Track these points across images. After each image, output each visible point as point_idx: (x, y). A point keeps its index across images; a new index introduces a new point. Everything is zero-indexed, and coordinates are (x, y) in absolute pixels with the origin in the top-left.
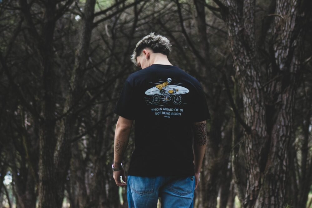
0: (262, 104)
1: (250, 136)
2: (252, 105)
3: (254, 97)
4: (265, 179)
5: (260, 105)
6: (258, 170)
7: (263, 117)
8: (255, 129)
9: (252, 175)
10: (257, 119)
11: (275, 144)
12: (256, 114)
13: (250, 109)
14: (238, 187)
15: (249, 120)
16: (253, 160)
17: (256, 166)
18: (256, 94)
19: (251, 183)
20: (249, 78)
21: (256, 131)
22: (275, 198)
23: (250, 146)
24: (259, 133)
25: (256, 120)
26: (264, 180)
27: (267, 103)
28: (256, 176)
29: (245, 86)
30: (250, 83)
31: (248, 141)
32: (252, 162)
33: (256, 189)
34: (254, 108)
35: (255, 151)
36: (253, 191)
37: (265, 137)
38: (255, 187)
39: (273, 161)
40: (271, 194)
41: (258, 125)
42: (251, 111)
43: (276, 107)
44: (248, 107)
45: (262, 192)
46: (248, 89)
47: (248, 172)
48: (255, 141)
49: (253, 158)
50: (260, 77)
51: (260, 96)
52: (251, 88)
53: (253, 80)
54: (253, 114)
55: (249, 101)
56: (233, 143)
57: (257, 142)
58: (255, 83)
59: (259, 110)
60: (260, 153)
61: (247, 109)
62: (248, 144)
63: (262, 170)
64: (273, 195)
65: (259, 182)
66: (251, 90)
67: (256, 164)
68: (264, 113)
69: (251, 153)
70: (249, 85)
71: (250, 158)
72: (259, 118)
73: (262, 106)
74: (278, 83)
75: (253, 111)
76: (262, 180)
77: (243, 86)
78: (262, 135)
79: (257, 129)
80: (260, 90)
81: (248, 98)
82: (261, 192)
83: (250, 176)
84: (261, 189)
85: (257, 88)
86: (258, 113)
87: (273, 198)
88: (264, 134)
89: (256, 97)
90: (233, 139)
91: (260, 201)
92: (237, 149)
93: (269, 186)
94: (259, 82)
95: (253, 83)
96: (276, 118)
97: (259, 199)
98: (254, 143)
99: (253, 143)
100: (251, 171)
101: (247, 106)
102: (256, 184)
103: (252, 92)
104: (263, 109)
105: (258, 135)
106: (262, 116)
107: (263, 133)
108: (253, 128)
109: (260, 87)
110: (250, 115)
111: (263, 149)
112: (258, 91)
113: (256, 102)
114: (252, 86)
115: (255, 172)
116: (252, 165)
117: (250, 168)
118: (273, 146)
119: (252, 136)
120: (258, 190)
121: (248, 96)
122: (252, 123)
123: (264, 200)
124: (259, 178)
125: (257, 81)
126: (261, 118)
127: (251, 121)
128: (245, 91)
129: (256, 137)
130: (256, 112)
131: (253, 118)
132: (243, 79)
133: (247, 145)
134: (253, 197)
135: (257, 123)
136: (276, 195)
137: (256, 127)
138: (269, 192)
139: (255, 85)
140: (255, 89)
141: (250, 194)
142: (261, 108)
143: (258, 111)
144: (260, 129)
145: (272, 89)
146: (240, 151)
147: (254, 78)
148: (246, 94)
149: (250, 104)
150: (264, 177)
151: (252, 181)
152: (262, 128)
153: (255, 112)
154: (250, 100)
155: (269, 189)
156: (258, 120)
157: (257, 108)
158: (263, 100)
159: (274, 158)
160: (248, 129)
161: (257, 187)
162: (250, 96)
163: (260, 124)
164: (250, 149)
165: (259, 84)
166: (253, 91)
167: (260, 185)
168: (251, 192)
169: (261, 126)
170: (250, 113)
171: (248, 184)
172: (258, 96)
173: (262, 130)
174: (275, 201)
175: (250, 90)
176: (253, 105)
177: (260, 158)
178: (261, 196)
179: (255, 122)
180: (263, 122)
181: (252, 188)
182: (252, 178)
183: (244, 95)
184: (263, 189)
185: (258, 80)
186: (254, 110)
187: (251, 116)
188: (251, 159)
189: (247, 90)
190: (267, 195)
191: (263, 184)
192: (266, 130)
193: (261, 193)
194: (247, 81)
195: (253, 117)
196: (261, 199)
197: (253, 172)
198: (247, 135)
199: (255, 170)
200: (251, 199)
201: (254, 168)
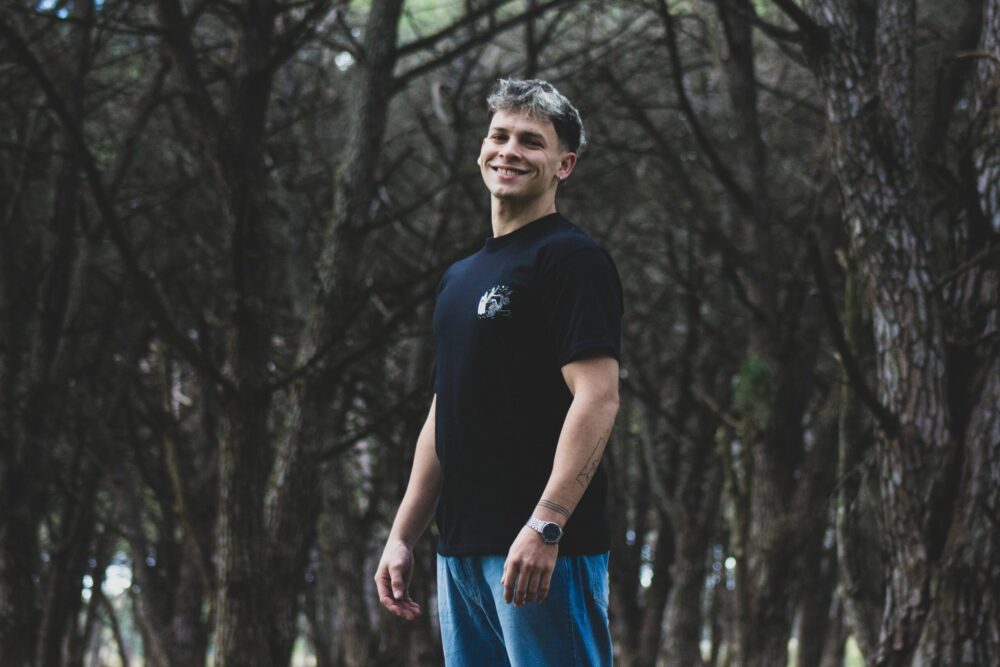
0: (936, 340)
1: (896, 443)
2: (904, 343)
3: (909, 316)
4: (944, 583)
5: (929, 345)
6: (921, 554)
7: (940, 382)
8: (911, 423)
9: (900, 569)
10: (919, 391)
11: (976, 469)
12: (917, 375)
13: (896, 357)
14: (855, 606)
15: (892, 394)
16: (906, 522)
17: (914, 542)
18: (916, 310)
19: (898, 595)
20: (894, 257)
21: (916, 428)
22: (975, 645)
23: (897, 477)
24: (926, 436)
25: (914, 391)
26: (939, 588)
27: (950, 339)
28: (914, 574)
29: (882, 282)
30: (896, 274)
31: (889, 461)
32: (901, 528)
33: (914, 615)
34: (909, 352)
35: (910, 494)
36: (906, 621)
37: (946, 448)
38: (910, 610)
39: (970, 525)
40: (962, 631)
41: (922, 409)
42: (899, 366)
43: (979, 351)
44: (890, 350)
45: (934, 626)
46: (891, 294)
47: (887, 559)
48: (913, 460)
49: (903, 517)
50: (928, 256)
51: (930, 317)
52: (900, 288)
53: (906, 262)
54: (905, 374)
55: (891, 332)
56: (841, 465)
57: (918, 464)
58: (912, 273)
59: (927, 360)
60: (927, 498)
61: (888, 357)
62: (890, 471)
63: (935, 554)
64: (969, 634)
65: (925, 593)
66: (901, 295)
67: (916, 534)
68: (941, 370)
69: (897, 499)
70: (893, 281)
71: (894, 515)
72: (924, 387)
73: (934, 349)
74: (988, 273)
75: (904, 365)
76: (933, 587)
77: (873, 283)
78: (934, 442)
79: (919, 422)
80: (928, 296)
81: (891, 323)
82: (931, 625)
83: (897, 574)
84: (930, 615)
85: (919, 290)
86: (924, 370)
87: (968, 645)
88: (943, 438)
89: (916, 321)
90: (842, 453)
91: (925, 655)
92: (852, 486)
93: (956, 604)
94: (927, 269)
95: (906, 275)
96: (981, 387)
97: (925, 647)
98: (909, 466)
99: (904, 465)
100: (900, 556)
101: (888, 345)
102: (916, 598)
103: (902, 302)
104: (938, 356)
105: (921, 442)
106: (936, 379)
107: (938, 433)
108: (905, 418)
109: (930, 288)
110: (896, 378)
111: (937, 486)
112: (921, 300)
113: (914, 334)
114: (905, 282)
115: (911, 561)
116: (903, 537)
117: (895, 548)
118: (969, 475)
119: (902, 446)
120: (921, 619)
121: (892, 316)
122: (903, 403)
123: (939, 649)
124: (923, 579)
125: (918, 268)
126: (931, 385)
127: (900, 396)
128: (880, 298)
129: (914, 447)
130: (916, 366)
131: (905, 385)
132: (873, 260)
133: (885, 474)
134: (905, 639)
135: (917, 404)
136: (977, 634)
137: (915, 414)
138: (955, 625)
139: (913, 281)
140: (914, 294)
141: (895, 631)
142: (932, 354)
143: (921, 363)
144: (929, 423)
145: (969, 293)
146: (864, 493)
147: (909, 258)
148: (884, 308)
149: (898, 342)
150: (941, 578)
151: (901, 591)
152: (934, 419)
153: (912, 366)
154: (896, 329)
155: (957, 615)
156: (923, 393)
157: (919, 353)
158: (937, 327)
159: (972, 517)
160: (890, 423)
161: (919, 607)
162: (896, 314)
163: (928, 405)
164: (895, 485)
165: (925, 277)
166: (908, 299)
167: (926, 602)
168: (898, 625)
169: (933, 411)
170: (895, 369)
171: (888, 599)
172: (923, 315)
173: (935, 425)
174: (975, 655)
175: (897, 297)
176: (905, 345)
177: (928, 515)
178: (929, 638)
179: (913, 400)
180: (938, 399)
181: (901, 613)
182: (901, 580)
183: (878, 311)
184: (937, 615)
185: (923, 262)
186: (910, 359)
187: (901, 380)
188: (898, 518)
189: (886, 297)
190: (949, 636)
191: (938, 600)
192: (947, 425)
193: (930, 630)
194: (887, 266)
195: (905, 382)
196: (931, 648)
197: (905, 561)
198: (887, 442)
199: (912, 553)
200: (898, 646)
201: (907, 547)
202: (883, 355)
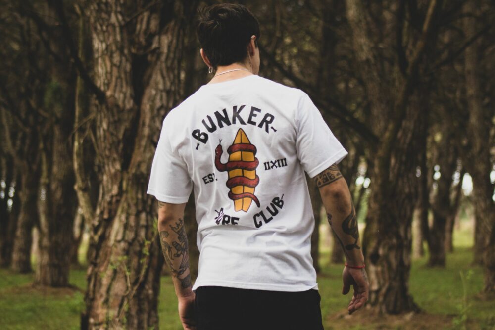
0: (126, 52)
1: (104, 107)
2: (109, 52)
3: (111, 39)
4: (130, 183)
5: (122, 53)
6: (118, 166)
7: (128, 74)
8: (113, 96)
9: (107, 176)
10: (117, 78)
11: (147, 121)
12: (115, 71)
13: (104, 61)
14: (83, 196)
15: (102, 81)
16: (110, 150)
17: (114, 160)
18: (115, 35)
19: (106, 189)
20: (103, 6)
21: (115, 99)
22: (147, 216)
23: (105, 125)
24: (120, 103)
25: (114, 79)
26: (128, 185)
27: (133, 51)
28: (114, 177)
29: (97, 19)
30: (104, 15)
31: (101, 116)
32: (107, 153)
33: (114, 200)
34: (111, 57)
35: (112, 134)
36: (110, 203)
37: (131, 110)
38: (112, 197)
39: (144, 151)
40: (140, 208)
41: (118, 89)
42: (106, 65)
43: (149, 58)
44: (101, 57)
45: (125, 205)
46: (101, 26)
47: (101, 169)
48: (113, 116)
49: (108, 146)
50: (122, 6)
51: (122, 38)
52: (106, 23)
53: (109, 9)
54: (109, 69)
55: (102, 46)
56: (77, 120)
57: (116, 118)
58: (113, 16)
59: (121, 62)
60: (121, 136)
61: (100, 61)
62: (101, 122)
63: (125, 166)
64: (144, 209)
65: (120, 187)
66: (107, 27)
67: (115, 156)
68: (128, 67)
69: (105, 137)
70: (103, 19)
71: (103, 145)
72: (119, 77)
73: (125, 56)
74: (154, 16)
75: (108, 64)
76: (124, 184)
77: (92, 20)
78: (124, 106)
79: (117, 95)
80: (121, 27)
81: (102, 42)
82: (123, 205)
83: (105, 178)
84: (123, 199)
85: (117, 24)
86: (119, 67)
87: (143, 216)
88: (129, 104)
89: (115, 41)
90: (77, 113)
91: (120, 221)
92: (82, 130)
93: (137, 193)
94: (121, 13)
95: (110, 16)
96: (150, 77)
97: (120, 217)
98: (111, 119)
99: (109, 119)
100: (107, 168)
101: (100, 54)
102: (115, 191)
103: (107, 31)
104: (127, 60)
105: (117, 106)
106: (125, 73)
107: (126, 102)
108: (109, 93)
109: (123, 23)
110: (105, 71)
111: (126, 130)
112: (118, 30)
113: (114, 48)
114: (108, 20)
115: (113, 171)
116: (108, 157)
117: (104, 163)
118: (144, 124)
119: (107, 108)
120: (118, 202)
121: (102, 38)
122: (108, 85)
123: (127, 218)
124: (119, 180)
125: (116, 13)
126: (123, 76)
127: (106, 81)
128: (95, 29)
129: (115, 110)
130: (115, 65)
131: (109, 76)
132: (92, 8)
133: (98, 123)
134: (110, 212)
135: (116, 86)
136: (148, 209)
137: (115, 91)
138: (136, 205)
139: (113, 19)
140: (113, 26)
141: (104, 208)
142: (124, 58)
143: (118, 64)
144: (122, 96)
145: (144, 26)
146: (88, 132)
147: (111, 7)
148: (98, 34)
149: (106, 52)
150: (129, 179)
151: (108, 186)
152: (125, 94)
153: (113, 65)
154: (104, 45)
155: (137, 199)
156: (119, 80)
157: (116, 59)
158: (126, 44)
159: (145, 147)
160: (101, 96)
161: (117, 196)
162: (104, 37)
163: (122, 86)
164: (104, 130)
165: (120, 17)
166: (110, 29)
167: (121, 192)
168: (106, 205)
169: (124, 90)
170: (104, 67)
171: (101, 191)
172: (118, 38)
173: (125, 97)
174: (147, 221)
175: (105, 28)
176: (109, 54)
177: (121, 146)
178: (122, 212)
179: (113, 84)
180: (127, 83)
181: (108, 198)
182: (108, 181)
183: (94, 36)
184: (126, 199)
185: (119, 9)
186: (111, 62)
187: (107, 73)
188: (105, 148)
189: (99, 27)
190: (133, 210)
191: (127, 192)
192: (131, 97)
193: (123, 208)
194: (99, 11)
195: (109, 74)
196: (123, 217)
197: (109, 170)
198: (99, 107)
199: (113, 166)
200: (106, 216)
201: (110, 163)
202: (97, 59)
